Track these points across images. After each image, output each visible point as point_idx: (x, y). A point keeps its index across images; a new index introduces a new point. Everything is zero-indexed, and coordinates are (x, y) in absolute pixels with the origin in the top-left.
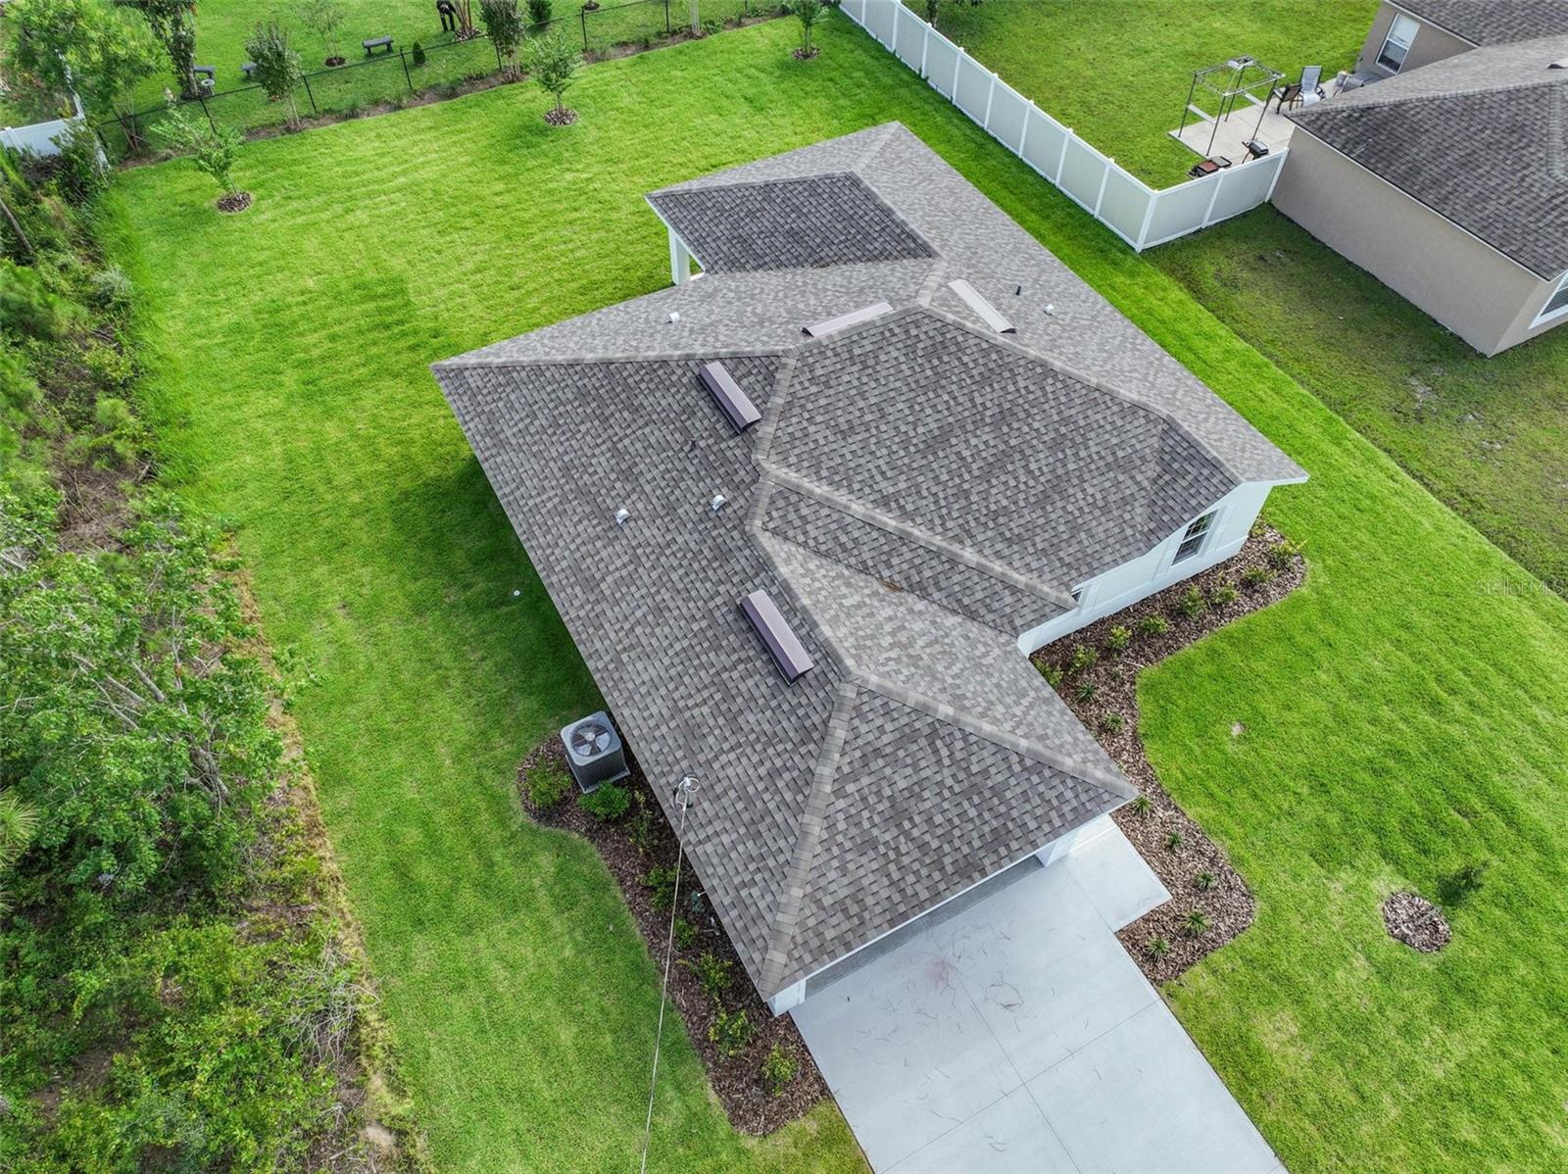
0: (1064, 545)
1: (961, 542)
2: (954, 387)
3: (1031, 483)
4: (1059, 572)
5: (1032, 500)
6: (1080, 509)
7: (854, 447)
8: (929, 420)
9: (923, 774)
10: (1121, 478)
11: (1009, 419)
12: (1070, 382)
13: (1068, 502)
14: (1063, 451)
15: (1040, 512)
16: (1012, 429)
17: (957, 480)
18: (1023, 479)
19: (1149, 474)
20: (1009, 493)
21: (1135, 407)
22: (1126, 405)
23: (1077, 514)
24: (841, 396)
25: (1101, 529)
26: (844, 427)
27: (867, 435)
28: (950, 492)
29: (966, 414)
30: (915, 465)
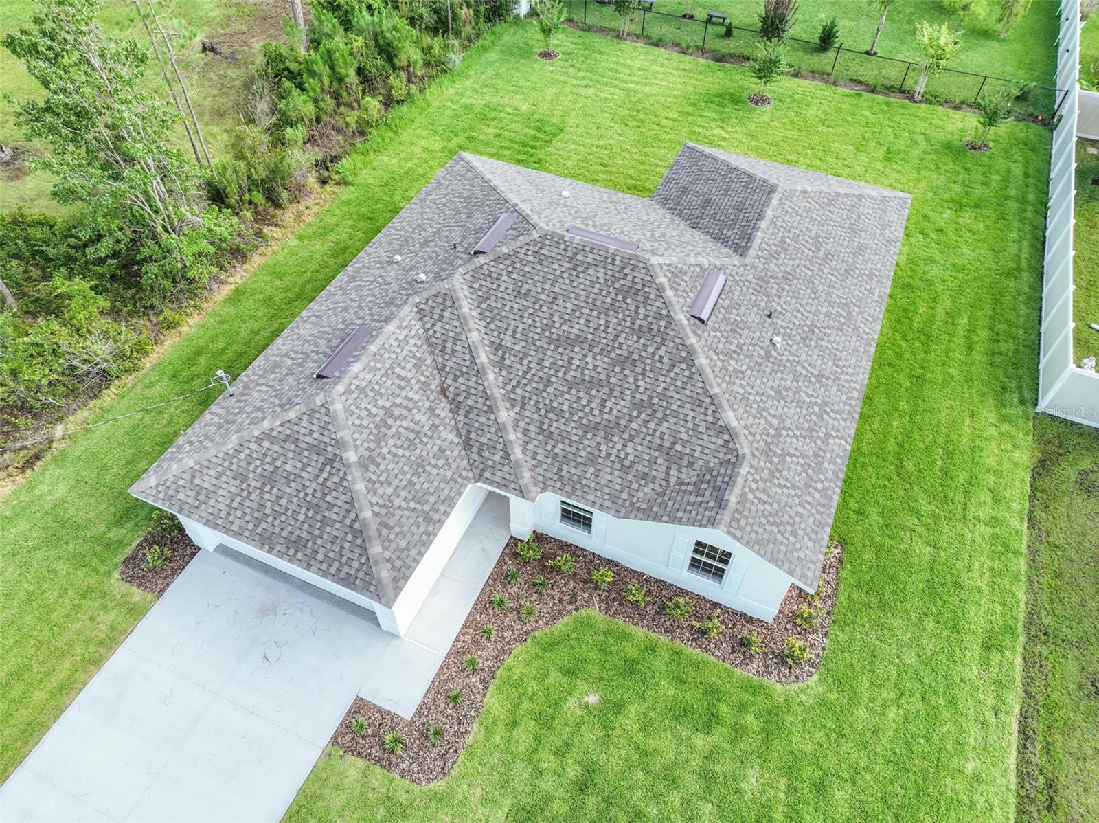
0: (573, 464)
1: (513, 406)
2: (615, 321)
3: (596, 412)
4: (549, 475)
5: (584, 421)
6: (609, 454)
7: (516, 306)
8: (577, 326)
9: (303, 474)
10: (660, 461)
11: (628, 365)
12: (696, 377)
13: (606, 444)
14: (640, 413)
15: (581, 433)
16: (621, 372)
17: (552, 372)
18: (593, 405)
19: (683, 476)
20: (575, 406)
21: (726, 429)
22: (721, 423)
23: (603, 454)
24: (541, 274)
25: (609, 477)
26: (523, 291)
27: (531, 305)
28: (540, 374)
29: (604, 341)
30: (538, 343)
